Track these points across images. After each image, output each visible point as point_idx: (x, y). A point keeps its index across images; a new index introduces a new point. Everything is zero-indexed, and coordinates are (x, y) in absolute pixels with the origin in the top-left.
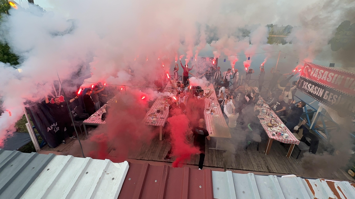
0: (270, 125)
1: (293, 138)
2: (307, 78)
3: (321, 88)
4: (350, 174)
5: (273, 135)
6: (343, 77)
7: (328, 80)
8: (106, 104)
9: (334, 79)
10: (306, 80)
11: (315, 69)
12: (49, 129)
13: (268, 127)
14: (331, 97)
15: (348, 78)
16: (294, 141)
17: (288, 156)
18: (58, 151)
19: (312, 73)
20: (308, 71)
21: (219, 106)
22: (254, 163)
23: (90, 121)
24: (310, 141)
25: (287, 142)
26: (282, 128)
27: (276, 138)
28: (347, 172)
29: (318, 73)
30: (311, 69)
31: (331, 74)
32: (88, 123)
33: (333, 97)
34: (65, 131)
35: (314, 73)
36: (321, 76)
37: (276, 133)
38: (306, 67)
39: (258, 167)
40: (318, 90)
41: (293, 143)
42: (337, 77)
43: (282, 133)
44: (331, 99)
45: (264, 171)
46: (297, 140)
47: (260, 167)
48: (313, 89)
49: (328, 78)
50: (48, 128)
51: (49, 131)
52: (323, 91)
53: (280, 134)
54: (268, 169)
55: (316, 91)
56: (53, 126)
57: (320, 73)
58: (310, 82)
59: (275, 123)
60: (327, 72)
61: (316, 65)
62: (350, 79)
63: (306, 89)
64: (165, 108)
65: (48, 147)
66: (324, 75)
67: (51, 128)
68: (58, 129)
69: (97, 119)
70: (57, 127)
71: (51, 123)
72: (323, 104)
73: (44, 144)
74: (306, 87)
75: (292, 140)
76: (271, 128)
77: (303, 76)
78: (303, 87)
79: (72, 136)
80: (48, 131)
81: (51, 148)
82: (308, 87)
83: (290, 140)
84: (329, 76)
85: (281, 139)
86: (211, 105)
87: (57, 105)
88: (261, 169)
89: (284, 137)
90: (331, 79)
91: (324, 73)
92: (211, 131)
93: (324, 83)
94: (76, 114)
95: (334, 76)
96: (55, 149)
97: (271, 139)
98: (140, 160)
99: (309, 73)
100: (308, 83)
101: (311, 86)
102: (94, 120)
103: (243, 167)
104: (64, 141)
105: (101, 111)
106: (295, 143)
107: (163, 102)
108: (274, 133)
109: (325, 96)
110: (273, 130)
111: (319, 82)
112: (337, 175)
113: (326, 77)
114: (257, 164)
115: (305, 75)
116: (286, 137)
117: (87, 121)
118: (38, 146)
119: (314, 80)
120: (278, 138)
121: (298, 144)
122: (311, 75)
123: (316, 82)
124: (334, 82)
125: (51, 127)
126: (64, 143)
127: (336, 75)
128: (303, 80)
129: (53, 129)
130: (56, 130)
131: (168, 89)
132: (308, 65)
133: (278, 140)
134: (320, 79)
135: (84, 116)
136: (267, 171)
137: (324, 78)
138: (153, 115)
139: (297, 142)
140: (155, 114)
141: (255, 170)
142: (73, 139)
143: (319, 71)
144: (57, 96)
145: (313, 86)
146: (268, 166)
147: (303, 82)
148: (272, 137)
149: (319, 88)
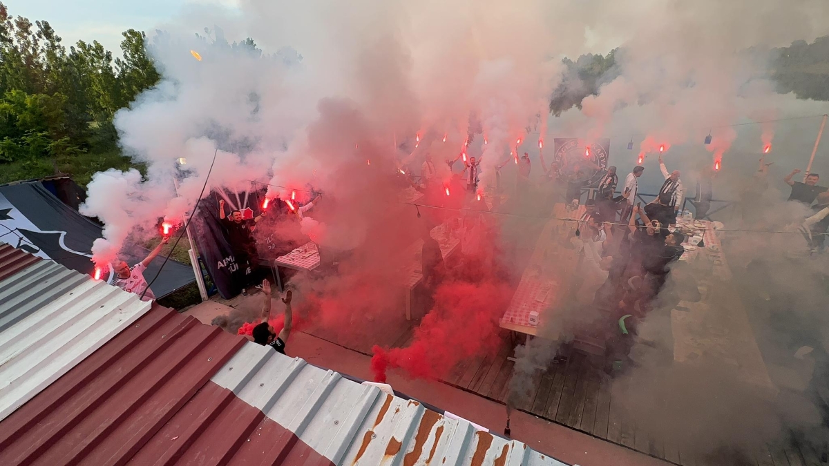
12: (220, 264)
18: (231, 306)
22: (613, 422)
23: (287, 260)
32: (282, 264)
34: (247, 273)
39: (621, 433)
47: (629, 434)
50: (219, 262)
51: (221, 267)
56: (229, 260)
67: (224, 264)
68: (236, 267)
69: (299, 257)
70: (235, 263)
71: (225, 255)
73: (214, 290)
80: (219, 268)
81: (223, 299)
87: (236, 225)
88: (630, 440)
96: (228, 301)
102: (293, 259)
103: (575, 422)
104: (244, 291)
105: (314, 244)
114: (622, 425)
117: (281, 259)
118: (204, 292)
125: (225, 261)
126: (243, 294)
129: (228, 266)
130: (233, 268)
136: (647, 450)
141: (610, 439)
146: (653, 439)
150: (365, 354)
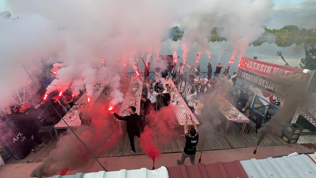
0: (225, 109)
1: (245, 118)
2: (244, 69)
3: (256, 76)
4: (285, 140)
5: (230, 117)
6: (271, 67)
7: (260, 70)
8: (75, 105)
9: (265, 69)
10: (244, 71)
11: (250, 62)
13: (224, 111)
14: (264, 83)
15: (275, 68)
16: (245, 120)
17: (242, 133)
18: (28, 162)
19: (248, 65)
20: (244, 64)
21: (181, 97)
22: (219, 143)
23: (62, 125)
24: (256, 118)
25: (241, 122)
26: (235, 111)
27: (232, 119)
28: (282, 139)
29: (253, 65)
30: (247, 62)
31: (262, 65)
32: (60, 128)
33: (265, 83)
34: (32, 139)
35: (249, 65)
36: (255, 67)
37: (232, 115)
38: (242, 61)
39: (222, 145)
40: (254, 78)
41: (245, 122)
42: (267, 68)
43: (237, 115)
44: (264, 85)
45: (228, 148)
46: (248, 119)
47: (224, 145)
48: (250, 78)
49: (260, 69)
52: (257, 79)
53: (235, 116)
54: (230, 146)
55: (252, 79)
56: (18, 135)
57: (254, 65)
58: (247, 72)
59: (228, 107)
60: (259, 64)
61: (250, 59)
62: (276, 69)
63: (244, 78)
64: (135, 103)
65: (14, 160)
66: (257, 67)
67: (17, 139)
68: (24, 138)
69: (69, 122)
70: (23, 136)
72: (258, 89)
73: (8, 157)
74: (244, 76)
75: (244, 119)
76: (227, 112)
77: (241, 68)
78: (242, 76)
79: (42, 143)
80: (14, 142)
81: (19, 160)
82: (246, 76)
83: (242, 120)
84: (261, 67)
85: (236, 120)
86: (175, 97)
88: (225, 146)
89: (239, 119)
90: (263, 69)
91: (257, 65)
92: (181, 120)
93: (258, 72)
94: (42, 119)
95: (264, 67)
96: (23, 160)
97: (229, 121)
98: (121, 156)
99: (245, 66)
100: (245, 73)
101: (248, 75)
103: (211, 148)
104: (33, 150)
105: (72, 113)
106: (247, 121)
107: (132, 98)
108: (230, 115)
109: (259, 82)
110: (229, 113)
111: (254, 72)
112: (277, 142)
113: (259, 68)
114: (221, 143)
115: (242, 67)
116: (240, 118)
117: (58, 125)
118: (2, 161)
119: (250, 71)
120: (234, 119)
121: (248, 122)
122: (247, 67)
123: (252, 72)
124: (265, 72)
125: (17, 137)
126: (32, 152)
127: (266, 66)
128: (241, 71)
129: (19, 139)
130: (22, 139)
131: (133, 85)
132: (244, 59)
133: (234, 121)
134: (255, 70)
135: (53, 120)
136: (230, 148)
137: (258, 69)
138: (126, 111)
139: (248, 121)
140: (128, 110)
141: (222, 149)
142: (42, 147)
143: (253, 63)
144: (21, 102)
145: (250, 75)
146: (229, 144)
147: (242, 72)
148: (229, 119)
149: (254, 77)
150: (129, 155)
